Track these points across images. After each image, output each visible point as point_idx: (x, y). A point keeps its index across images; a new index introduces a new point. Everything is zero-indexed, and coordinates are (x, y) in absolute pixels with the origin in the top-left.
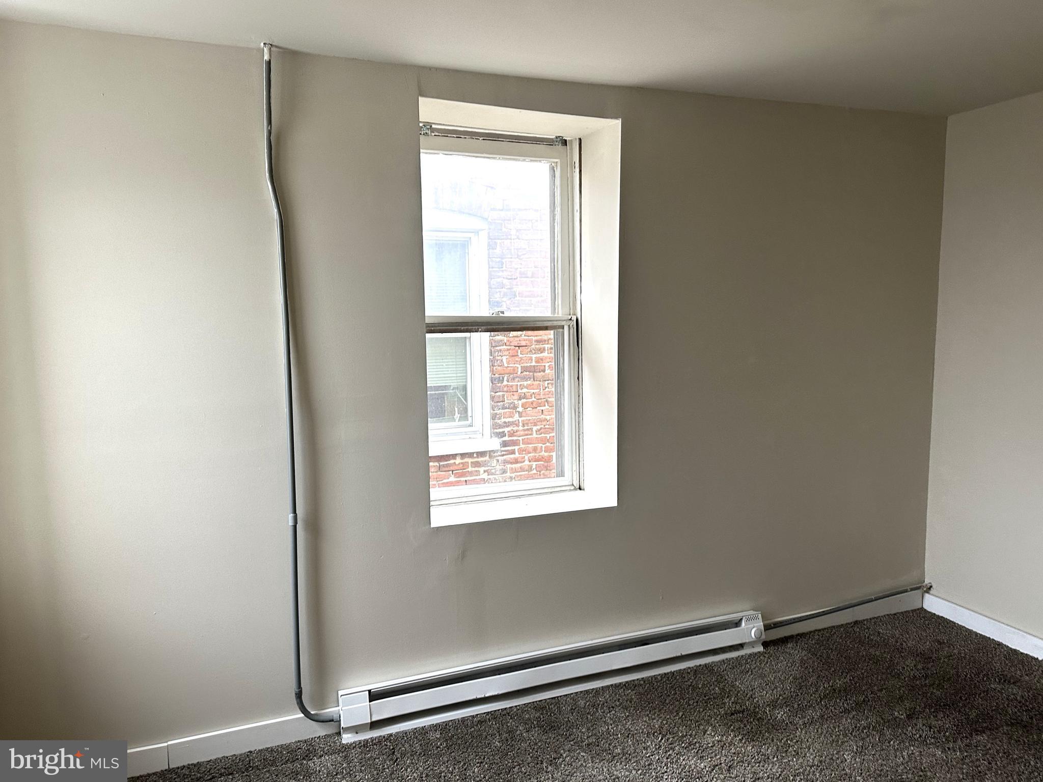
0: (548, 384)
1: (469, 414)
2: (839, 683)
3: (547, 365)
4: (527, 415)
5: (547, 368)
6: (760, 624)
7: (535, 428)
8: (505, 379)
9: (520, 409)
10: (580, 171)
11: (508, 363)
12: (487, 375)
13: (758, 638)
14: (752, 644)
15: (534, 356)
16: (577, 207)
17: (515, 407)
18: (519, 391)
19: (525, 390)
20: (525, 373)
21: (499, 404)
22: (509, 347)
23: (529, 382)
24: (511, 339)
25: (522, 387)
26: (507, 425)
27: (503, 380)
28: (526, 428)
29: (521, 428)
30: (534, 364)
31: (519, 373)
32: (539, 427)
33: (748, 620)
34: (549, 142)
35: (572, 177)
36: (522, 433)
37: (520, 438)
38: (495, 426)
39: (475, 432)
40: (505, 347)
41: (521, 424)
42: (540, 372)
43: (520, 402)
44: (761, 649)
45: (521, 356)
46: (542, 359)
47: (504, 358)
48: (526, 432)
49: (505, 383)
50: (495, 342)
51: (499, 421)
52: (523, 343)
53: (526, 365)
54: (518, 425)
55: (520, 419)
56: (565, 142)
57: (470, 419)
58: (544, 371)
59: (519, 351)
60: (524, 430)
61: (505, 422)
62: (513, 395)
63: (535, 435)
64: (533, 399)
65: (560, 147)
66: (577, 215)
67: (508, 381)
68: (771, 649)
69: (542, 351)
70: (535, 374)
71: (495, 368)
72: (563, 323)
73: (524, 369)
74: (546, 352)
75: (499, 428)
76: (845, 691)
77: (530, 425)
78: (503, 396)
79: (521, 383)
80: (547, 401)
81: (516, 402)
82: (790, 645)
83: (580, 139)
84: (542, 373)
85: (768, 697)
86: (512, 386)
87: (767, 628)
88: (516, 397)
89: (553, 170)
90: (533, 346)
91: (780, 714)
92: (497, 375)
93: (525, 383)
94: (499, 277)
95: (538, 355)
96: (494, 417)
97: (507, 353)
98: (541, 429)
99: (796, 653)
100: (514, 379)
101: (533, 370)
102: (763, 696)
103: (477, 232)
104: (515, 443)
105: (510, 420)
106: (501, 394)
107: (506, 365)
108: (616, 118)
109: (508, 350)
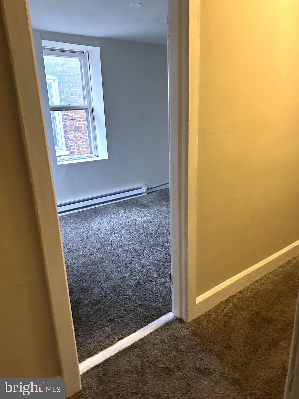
0: (83, 132)
1: (58, 143)
2: (164, 198)
3: (82, 126)
4: (78, 143)
5: (82, 127)
6: (146, 188)
7: (80, 147)
8: (69, 131)
9: (75, 141)
10: (89, 61)
11: (69, 125)
12: (62, 130)
13: (146, 191)
14: (144, 193)
15: (78, 123)
16: (89, 72)
17: (73, 140)
18: (74, 135)
19: (76, 135)
20: (75, 129)
21: (68, 139)
22: (69, 120)
23: (77, 132)
24: (69, 117)
25: (75, 134)
26: (71, 146)
27: (68, 131)
28: (77, 147)
29: (76, 147)
30: (78, 125)
31: (73, 129)
32: (82, 147)
33: (143, 187)
34: (79, 53)
35: (87, 63)
36: (77, 149)
37: (76, 151)
38: (67, 147)
39: (60, 149)
40: (67, 120)
41: (76, 146)
42: (80, 128)
43: (75, 139)
44: (147, 194)
45: (73, 123)
46: (80, 124)
47: (68, 124)
48: (78, 149)
49: (69, 132)
50: (64, 118)
51: (68, 145)
52: (74, 118)
53: (75, 126)
54: (75, 146)
55: (75, 144)
56: (83, 53)
57: (58, 145)
58: (81, 128)
59: (73, 121)
60: (77, 148)
61: (70, 145)
62: (72, 136)
63: (81, 150)
64: (79, 137)
65: (82, 54)
66: (89, 75)
67: (70, 131)
68: (149, 194)
69: (80, 121)
70: (79, 129)
71: (65, 127)
72: (88, 108)
73: (75, 128)
74: (82, 121)
75: (69, 147)
76: (165, 199)
77: (79, 146)
78: (69, 136)
79: (75, 132)
80: (83, 138)
81: (73, 139)
82: (154, 193)
83: (88, 52)
84: (81, 129)
85: (147, 201)
86: (71, 133)
87: (148, 189)
88: (73, 137)
89: (80, 61)
90: (77, 120)
91: (149, 204)
92: (66, 130)
93: (76, 132)
94: (63, 96)
95: (79, 123)
96: (66, 144)
97: (68, 122)
98: (83, 147)
99: (155, 194)
100: (72, 131)
101: (78, 127)
102: (146, 202)
103: (54, 80)
104: (74, 152)
105: (72, 144)
106: (68, 136)
107: (69, 126)
108: (98, 47)
109: (69, 121)
